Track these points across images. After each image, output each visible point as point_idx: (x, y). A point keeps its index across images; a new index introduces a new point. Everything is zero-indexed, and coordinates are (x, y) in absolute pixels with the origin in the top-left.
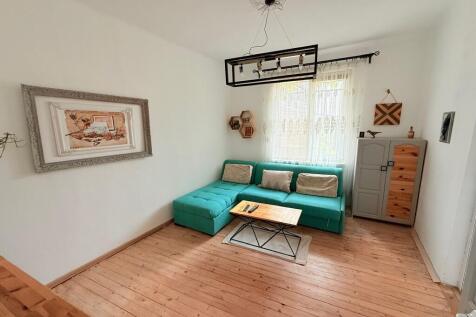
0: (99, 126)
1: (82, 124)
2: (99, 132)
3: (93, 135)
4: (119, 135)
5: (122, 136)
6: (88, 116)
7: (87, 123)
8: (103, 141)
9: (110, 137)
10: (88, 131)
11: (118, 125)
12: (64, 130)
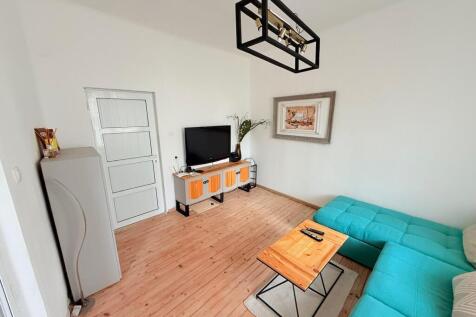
0: (299, 116)
1: (292, 115)
2: (298, 120)
3: (296, 122)
4: (309, 123)
5: (311, 124)
6: (295, 110)
8: (300, 126)
9: (303, 124)
10: (293, 119)
11: (310, 116)
12: (284, 118)
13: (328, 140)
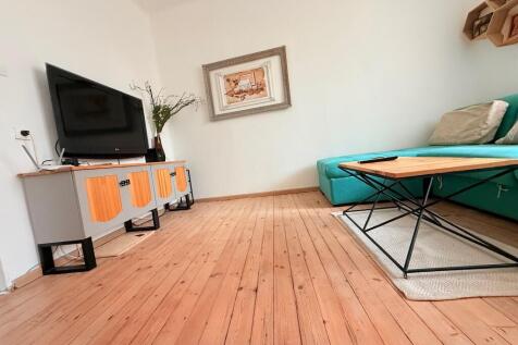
0: (244, 84)
1: (233, 84)
2: (244, 89)
3: (241, 92)
4: (259, 89)
5: (262, 89)
6: (237, 77)
7: (236, 82)
8: (247, 96)
9: (252, 92)
10: (236, 90)
11: (259, 81)
12: (223, 91)
13: (287, 102)
